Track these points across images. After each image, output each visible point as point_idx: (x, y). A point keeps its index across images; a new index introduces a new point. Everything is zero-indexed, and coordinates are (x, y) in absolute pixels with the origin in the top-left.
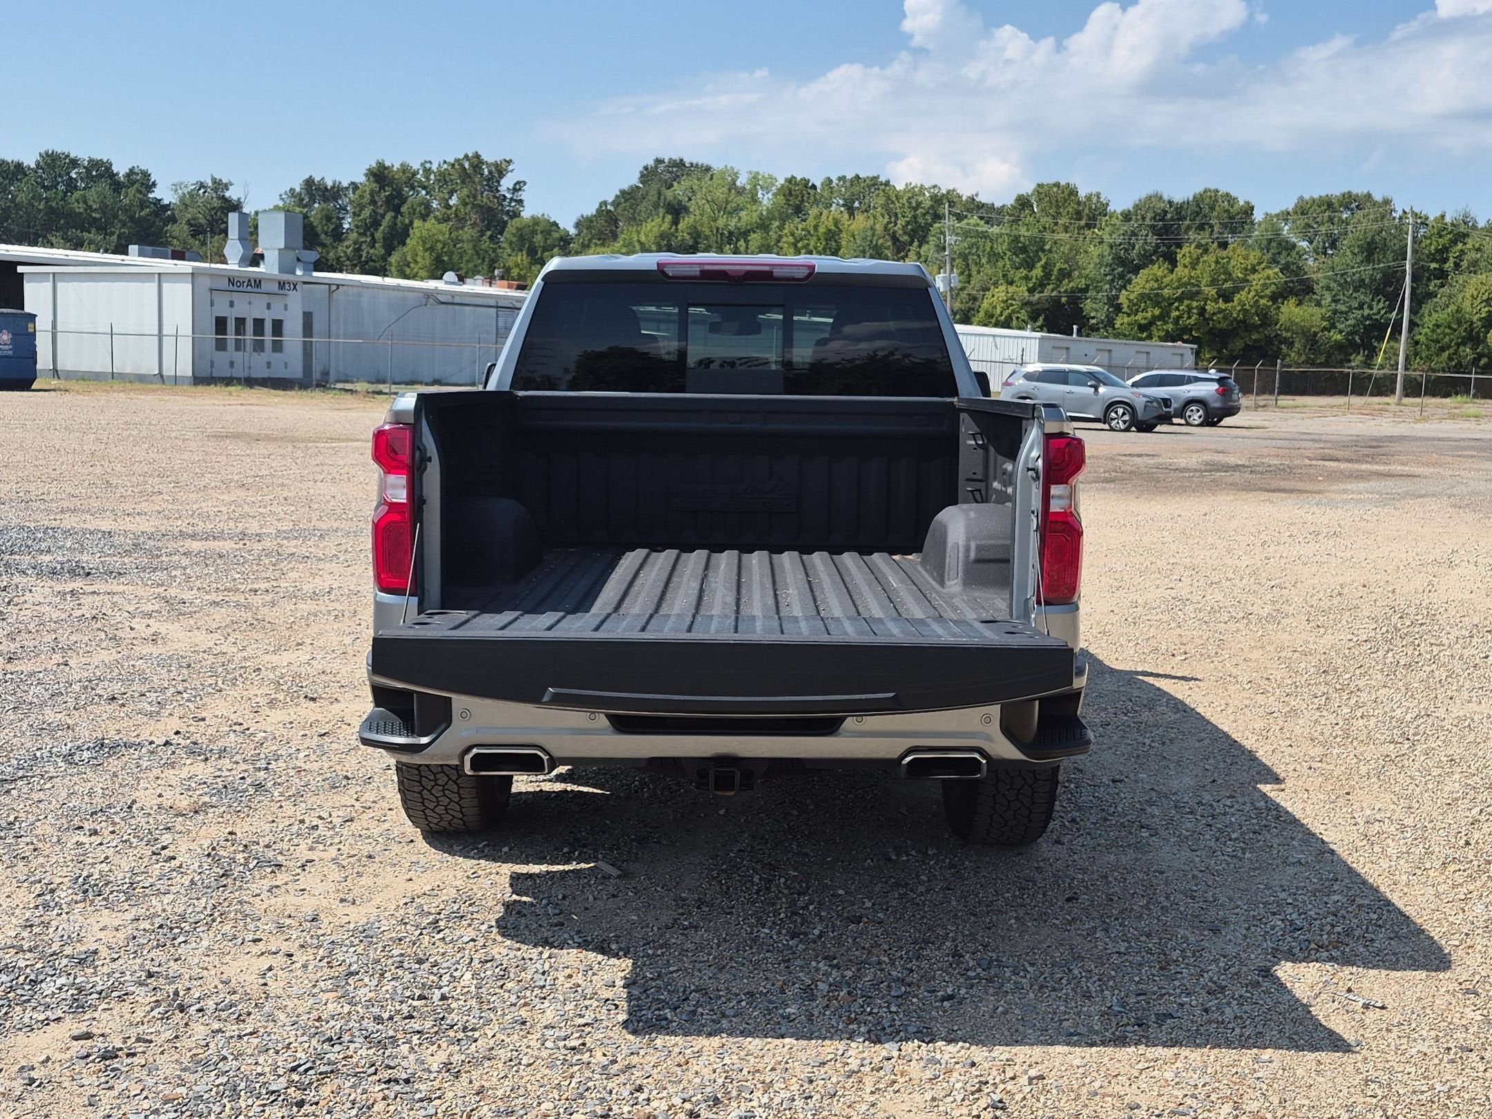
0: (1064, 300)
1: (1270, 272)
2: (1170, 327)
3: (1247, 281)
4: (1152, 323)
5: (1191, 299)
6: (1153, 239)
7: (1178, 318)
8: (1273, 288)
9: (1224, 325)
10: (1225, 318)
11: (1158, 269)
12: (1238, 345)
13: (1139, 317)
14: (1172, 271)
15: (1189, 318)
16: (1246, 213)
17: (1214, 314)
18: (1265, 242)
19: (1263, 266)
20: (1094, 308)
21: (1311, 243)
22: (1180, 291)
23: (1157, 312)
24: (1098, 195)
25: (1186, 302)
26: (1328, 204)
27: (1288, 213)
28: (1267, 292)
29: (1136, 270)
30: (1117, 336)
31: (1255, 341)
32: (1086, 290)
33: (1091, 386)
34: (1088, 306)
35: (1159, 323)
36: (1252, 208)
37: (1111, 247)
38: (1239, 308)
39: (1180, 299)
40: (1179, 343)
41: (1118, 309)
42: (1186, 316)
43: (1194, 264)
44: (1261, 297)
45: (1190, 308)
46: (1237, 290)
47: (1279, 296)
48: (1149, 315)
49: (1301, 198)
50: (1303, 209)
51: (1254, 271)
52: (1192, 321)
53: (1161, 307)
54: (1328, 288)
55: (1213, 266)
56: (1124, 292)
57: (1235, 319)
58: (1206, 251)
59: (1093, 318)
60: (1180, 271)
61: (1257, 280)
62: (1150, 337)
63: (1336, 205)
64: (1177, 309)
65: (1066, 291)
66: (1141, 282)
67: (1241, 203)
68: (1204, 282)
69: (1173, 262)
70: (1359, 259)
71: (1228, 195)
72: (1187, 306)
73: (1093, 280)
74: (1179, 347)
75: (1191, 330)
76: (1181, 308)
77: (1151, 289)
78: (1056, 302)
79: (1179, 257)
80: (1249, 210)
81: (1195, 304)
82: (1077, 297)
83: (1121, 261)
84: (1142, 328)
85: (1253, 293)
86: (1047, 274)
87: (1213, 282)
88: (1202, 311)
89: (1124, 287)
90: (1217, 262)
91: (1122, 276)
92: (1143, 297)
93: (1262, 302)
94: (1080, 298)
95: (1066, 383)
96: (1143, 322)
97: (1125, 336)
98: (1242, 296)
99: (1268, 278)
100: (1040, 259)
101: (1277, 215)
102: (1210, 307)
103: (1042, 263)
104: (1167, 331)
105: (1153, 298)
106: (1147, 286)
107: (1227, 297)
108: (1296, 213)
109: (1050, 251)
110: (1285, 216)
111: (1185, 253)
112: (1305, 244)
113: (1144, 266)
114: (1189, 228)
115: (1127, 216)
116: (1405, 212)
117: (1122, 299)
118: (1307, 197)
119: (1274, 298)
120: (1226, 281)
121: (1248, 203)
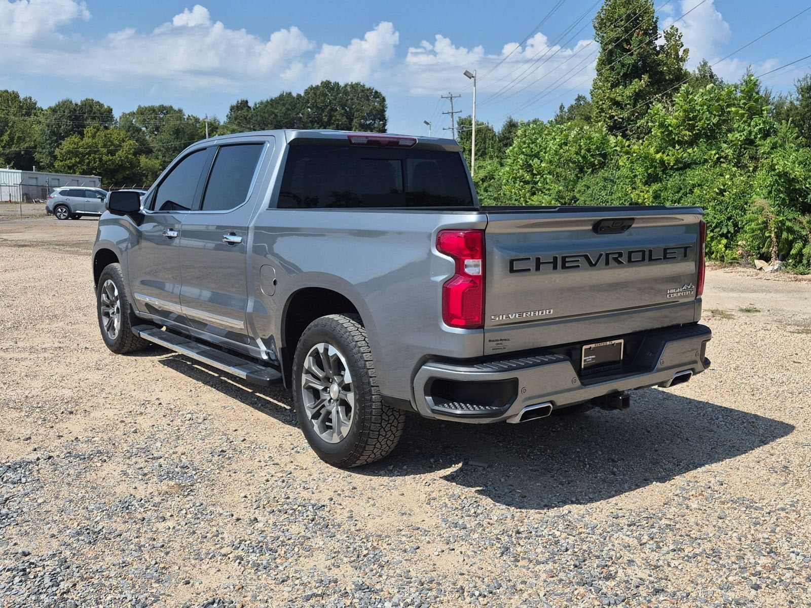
0: (23, 153)
1: (131, 142)
2: (85, 167)
3: (121, 146)
4: (74, 165)
5: (95, 154)
6: (70, 123)
7: (89, 163)
8: (133, 150)
9: (112, 167)
10: (112, 163)
11: (75, 138)
12: (120, 176)
13: (68, 162)
14: (82, 139)
15: (95, 163)
16: (109, 112)
17: (107, 161)
18: (127, 127)
19: (127, 139)
20: (41, 157)
21: (147, 128)
22: (88, 150)
23: (78, 160)
24: (30, 98)
25: (92, 155)
26: (153, 110)
27: (134, 113)
28: (131, 151)
29: (63, 138)
30: (57, 171)
31: (128, 175)
32: (35, 147)
33: (99, 198)
34: (37, 156)
35: (79, 165)
36: (111, 110)
37: (48, 126)
38: (119, 159)
39: (89, 154)
40: (93, 176)
41: (55, 158)
42: (93, 162)
43: (94, 137)
44: (130, 154)
45: (95, 159)
46: (116, 151)
47: (137, 153)
48: (73, 161)
49: (139, 106)
50: (142, 112)
51: (123, 141)
52: (96, 164)
53: (79, 157)
54: (160, 150)
55: (104, 138)
56: (57, 149)
57: (117, 164)
58: (98, 130)
59: (41, 162)
60: (87, 140)
61: (126, 145)
62: (74, 172)
63: (157, 111)
64: (88, 158)
65: (24, 148)
66: (67, 144)
67: (106, 107)
68: (99, 146)
69: (82, 135)
70: (173, 137)
71: (98, 102)
72: (93, 157)
73: (39, 143)
74: (93, 178)
75: (96, 169)
76: (90, 158)
77: (73, 148)
78: (18, 154)
79: (85, 132)
80: (110, 111)
81: (97, 156)
82: (29, 152)
83: (53, 133)
84: (70, 168)
85: (125, 152)
86: (12, 139)
87: (105, 146)
88: (101, 160)
89: (58, 147)
90: (105, 136)
91: (56, 141)
92: (69, 152)
93: (130, 156)
94: (31, 152)
95: (84, 196)
96: (70, 165)
97: (61, 172)
98: (120, 152)
99: (131, 144)
100: (7, 131)
101: (129, 114)
102: (105, 158)
103: (8, 132)
104: (84, 169)
105: (74, 153)
106: (71, 146)
107: (112, 153)
108: (138, 113)
109: (12, 126)
110: (133, 114)
111: (88, 131)
112: (144, 129)
113: (67, 136)
114: (87, 118)
115: (54, 110)
116: (189, 116)
117: (57, 152)
118: (142, 106)
119: (135, 154)
120: (111, 146)
121: (109, 107)
